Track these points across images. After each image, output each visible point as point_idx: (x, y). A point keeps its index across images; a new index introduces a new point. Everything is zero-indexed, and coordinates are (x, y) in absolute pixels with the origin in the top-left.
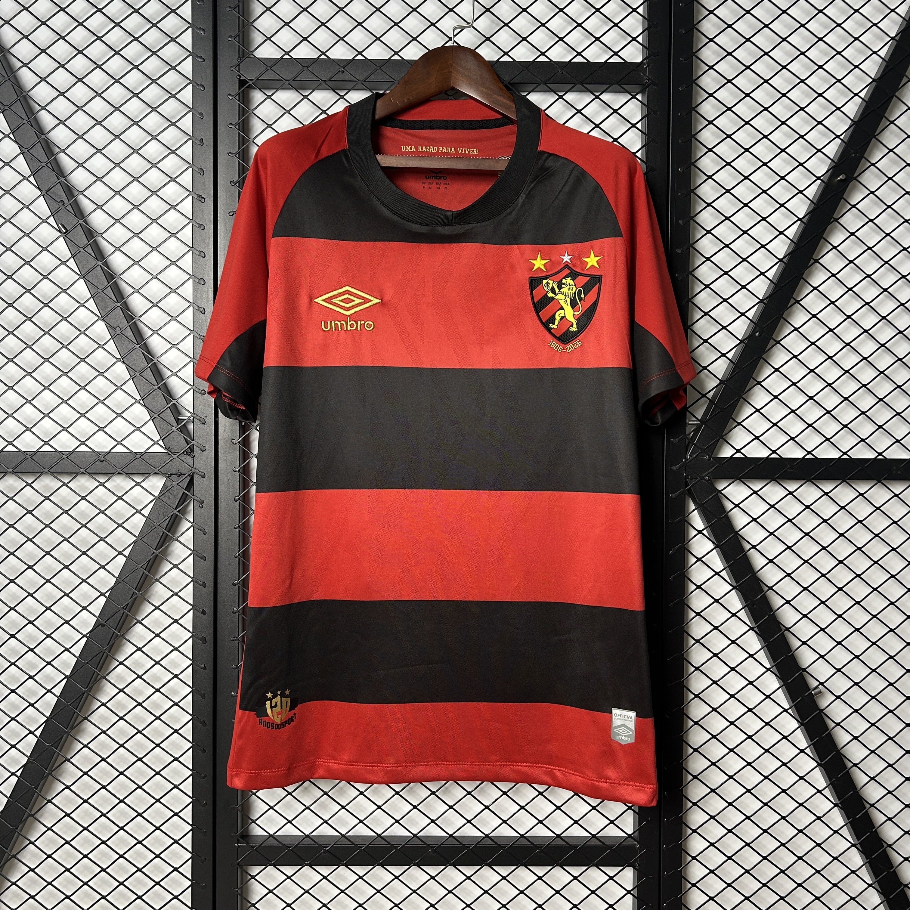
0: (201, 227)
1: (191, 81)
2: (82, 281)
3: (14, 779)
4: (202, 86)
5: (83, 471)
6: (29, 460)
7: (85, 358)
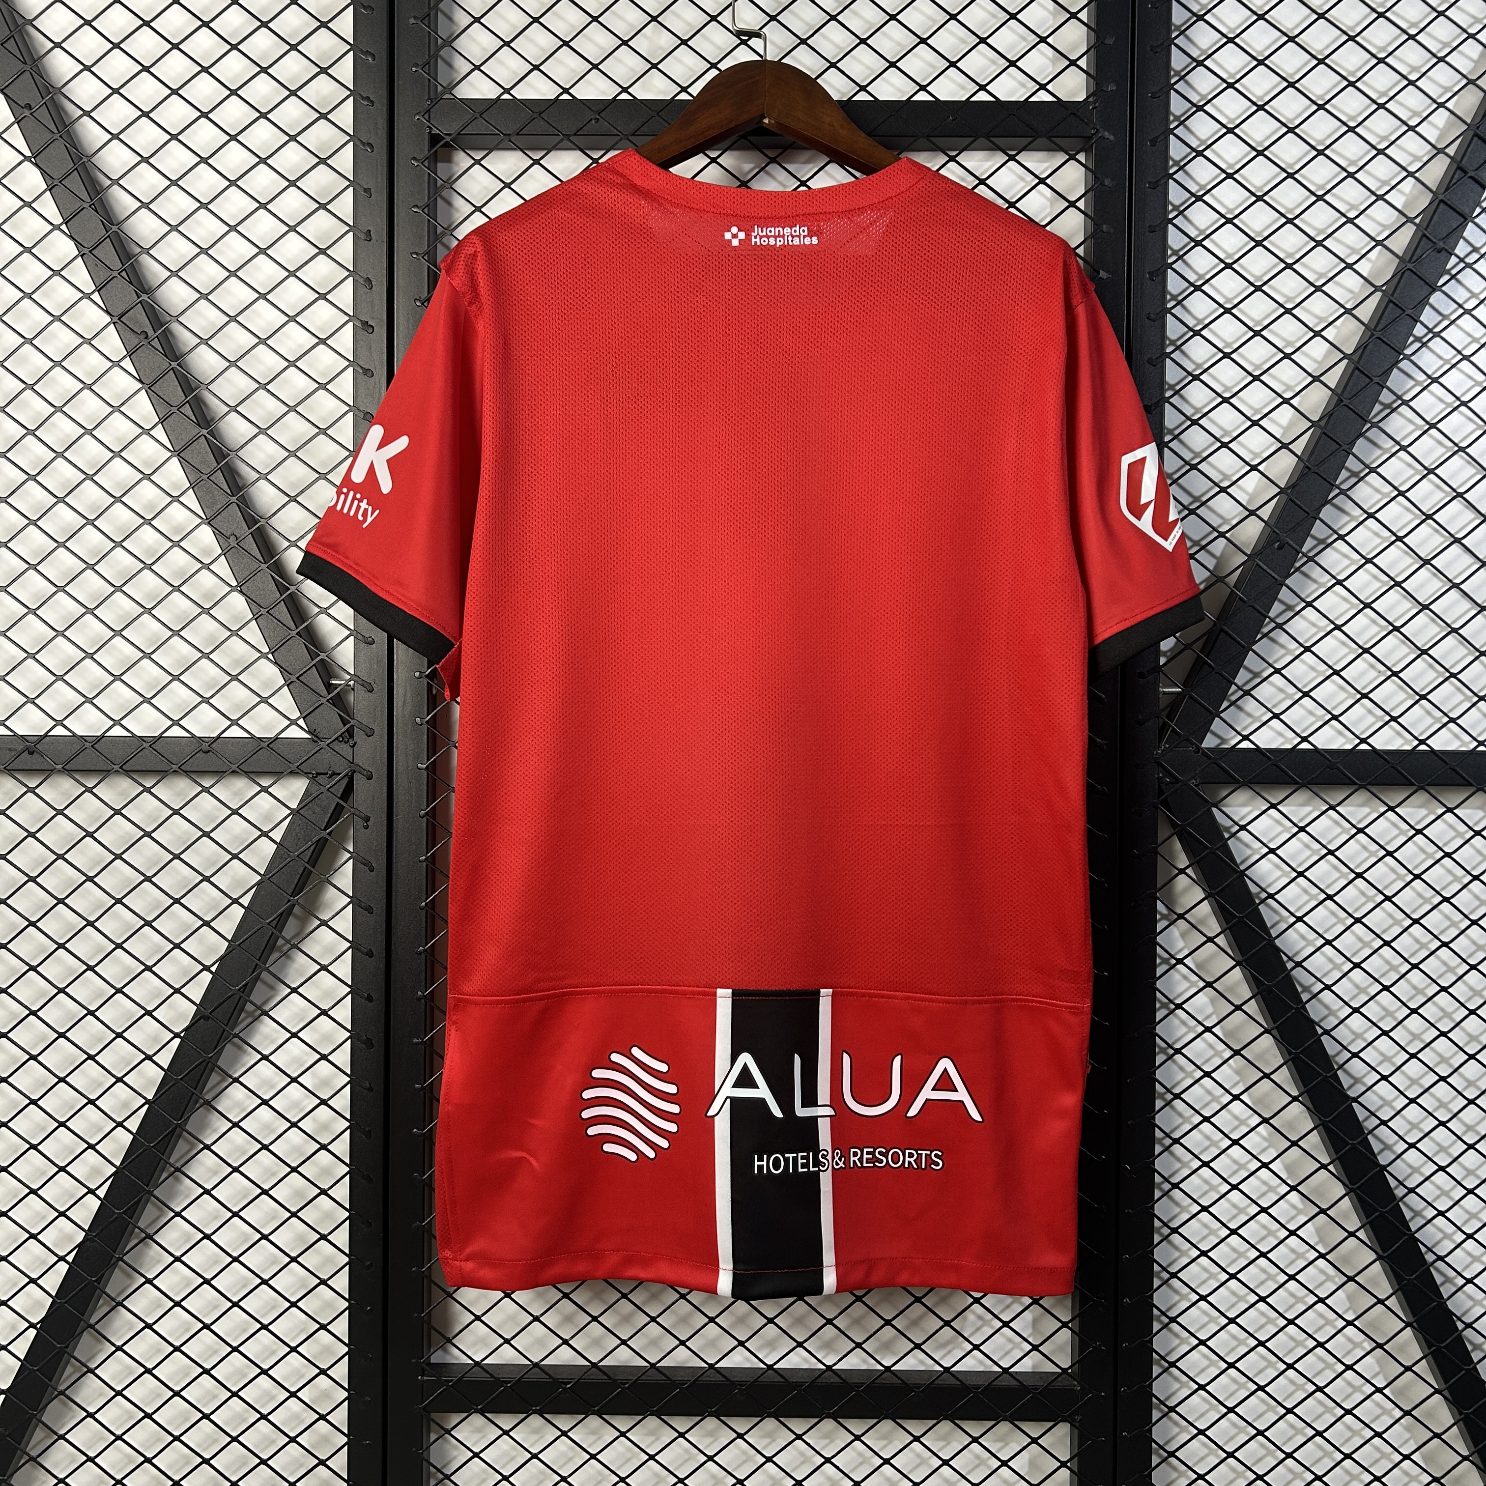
0: (367, 372)
1: (352, 138)
2: (175, 460)
3: (63, 1268)
4: (370, 145)
5: (175, 767)
6: (90, 751)
7: (181, 585)
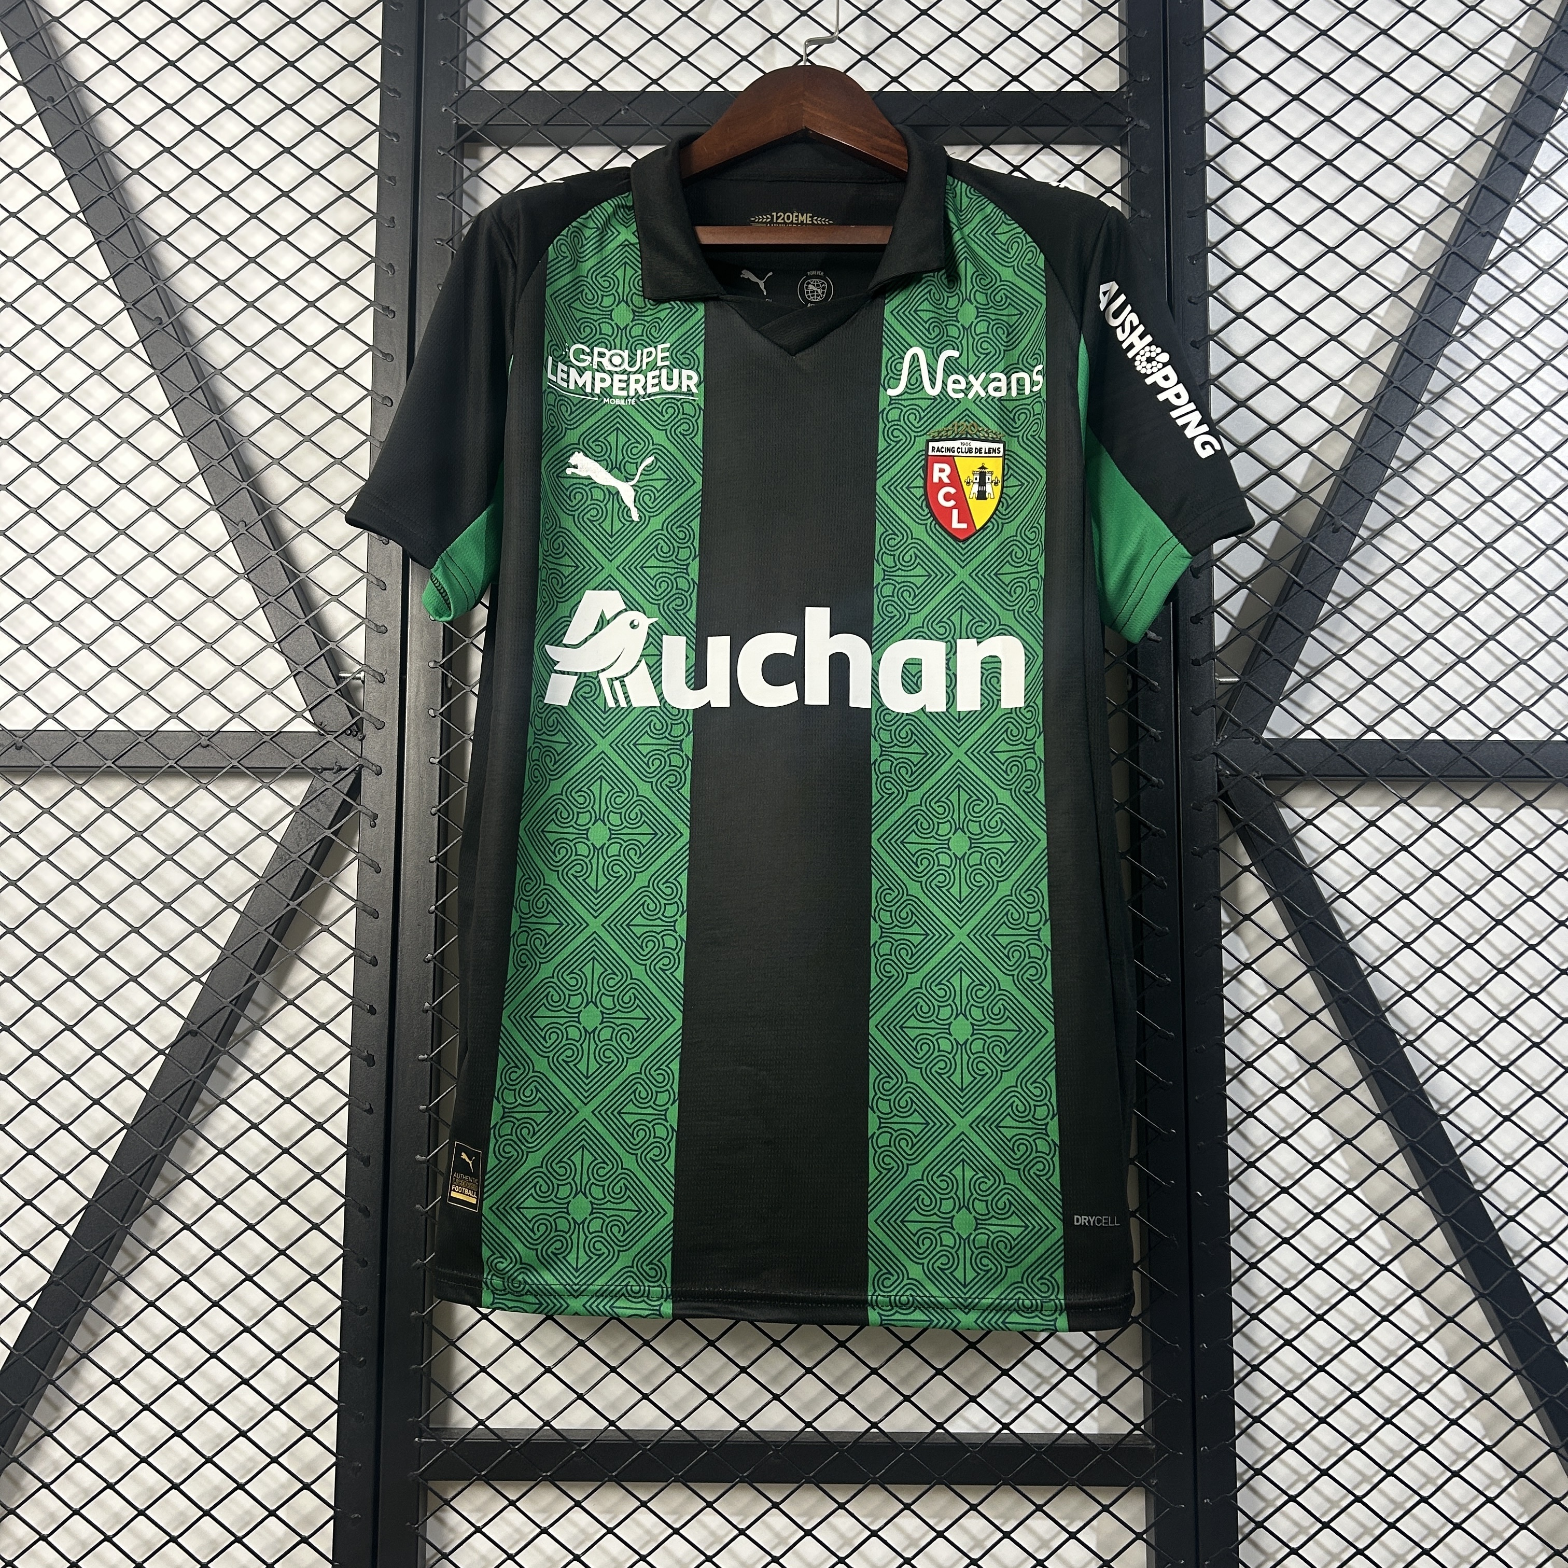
0: (387, 357)
1: (378, 128)
2: (185, 446)
4: (396, 135)
5: (171, 763)
6: (82, 748)
7: (185, 573)
